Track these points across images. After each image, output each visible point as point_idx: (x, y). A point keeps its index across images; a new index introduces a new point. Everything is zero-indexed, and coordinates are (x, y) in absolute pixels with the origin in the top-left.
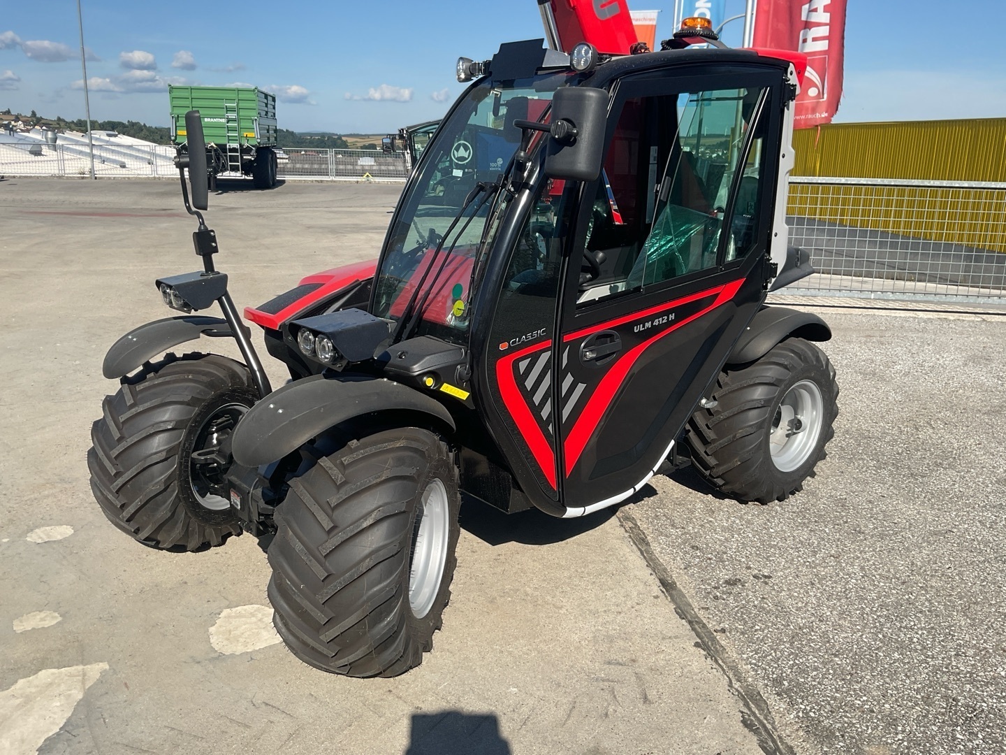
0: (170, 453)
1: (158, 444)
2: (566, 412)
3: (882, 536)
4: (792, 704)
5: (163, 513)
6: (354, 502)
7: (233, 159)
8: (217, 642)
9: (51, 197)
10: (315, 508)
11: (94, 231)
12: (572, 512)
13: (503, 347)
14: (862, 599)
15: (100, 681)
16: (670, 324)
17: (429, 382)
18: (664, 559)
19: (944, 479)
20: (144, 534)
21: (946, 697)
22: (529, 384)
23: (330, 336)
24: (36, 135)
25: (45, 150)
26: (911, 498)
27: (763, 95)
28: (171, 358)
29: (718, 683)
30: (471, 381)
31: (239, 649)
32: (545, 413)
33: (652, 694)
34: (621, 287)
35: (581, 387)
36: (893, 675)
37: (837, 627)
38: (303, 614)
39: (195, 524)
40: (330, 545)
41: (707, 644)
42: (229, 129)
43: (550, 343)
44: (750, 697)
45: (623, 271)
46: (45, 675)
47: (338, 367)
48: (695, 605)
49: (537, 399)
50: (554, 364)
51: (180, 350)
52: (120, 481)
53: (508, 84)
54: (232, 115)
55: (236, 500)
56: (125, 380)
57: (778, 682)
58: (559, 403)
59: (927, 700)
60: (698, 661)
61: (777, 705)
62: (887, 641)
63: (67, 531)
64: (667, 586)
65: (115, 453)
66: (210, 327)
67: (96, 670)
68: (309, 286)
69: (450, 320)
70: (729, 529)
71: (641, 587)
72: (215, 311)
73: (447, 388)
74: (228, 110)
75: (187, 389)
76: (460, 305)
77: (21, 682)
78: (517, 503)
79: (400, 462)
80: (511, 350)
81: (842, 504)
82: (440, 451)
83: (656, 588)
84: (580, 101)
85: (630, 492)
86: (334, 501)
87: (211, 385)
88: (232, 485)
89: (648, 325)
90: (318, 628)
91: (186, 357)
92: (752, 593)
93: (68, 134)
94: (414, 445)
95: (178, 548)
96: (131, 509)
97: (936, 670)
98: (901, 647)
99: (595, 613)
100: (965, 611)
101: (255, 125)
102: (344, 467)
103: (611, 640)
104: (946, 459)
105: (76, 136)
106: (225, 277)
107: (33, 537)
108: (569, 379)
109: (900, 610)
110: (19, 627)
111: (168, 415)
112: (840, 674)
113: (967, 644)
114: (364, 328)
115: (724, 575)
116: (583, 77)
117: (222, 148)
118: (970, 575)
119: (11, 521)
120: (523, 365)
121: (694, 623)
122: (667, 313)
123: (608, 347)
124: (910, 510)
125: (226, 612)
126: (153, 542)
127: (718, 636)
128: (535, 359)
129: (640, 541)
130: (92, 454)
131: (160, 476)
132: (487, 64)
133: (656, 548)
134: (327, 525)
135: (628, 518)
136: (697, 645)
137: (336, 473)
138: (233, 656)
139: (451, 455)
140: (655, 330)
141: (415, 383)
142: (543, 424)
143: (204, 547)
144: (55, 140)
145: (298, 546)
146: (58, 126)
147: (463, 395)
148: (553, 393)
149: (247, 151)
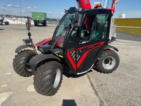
0: (23, 63)
1: (22, 62)
2: (77, 60)
3: (124, 79)
4: (107, 103)
5: (22, 71)
6: (45, 72)
7: (40, 22)
8: (28, 90)
9: (16, 27)
10: (40, 72)
11: (21, 32)
12: (78, 74)
13: (68, 50)
14: (120, 88)
15: (11, 94)
16: (93, 47)
17: (57, 55)
18: (92, 81)
19: (135, 71)
20: (20, 74)
21: (130, 103)
22: (72, 55)
23: (43, 48)
24: (14, 18)
25: (15, 20)
26: (130, 73)
27: (108, 15)
28: (25, 50)
29: (97, 99)
30: (63, 55)
31: (31, 91)
32: (74, 60)
33: (87, 100)
34: (88, 42)
35: (80, 56)
36: (123, 99)
37: (116, 92)
38: (38, 87)
39: (27, 73)
40: (41, 77)
41: (96, 94)
42: (40, 18)
43: (75, 50)
44: (101, 102)
45: (88, 40)
46: (4, 93)
47: (44, 52)
48: (95, 88)
49: (73, 58)
50: (76, 53)
51: (26, 49)
52: (16, 67)
53: (71, 13)
54: (40, 16)
55: (32, 70)
56: (18, 53)
57: (106, 100)
58: (76, 58)
59: (127, 103)
60: (95, 96)
61: (105, 103)
62: (123, 94)
63: (10, 73)
64: (92, 85)
65: (16, 63)
66: (30, 46)
67: (11, 93)
68: (44, 41)
69: (61, 46)
70: (102, 77)
71: (88, 85)
72: (30, 44)
73: (60, 56)
74: (40, 15)
75: (26, 54)
76: (62, 44)
77: (1, 94)
78: (70, 72)
79: (52, 66)
80: (69, 51)
81: (119, 74)
82: (59, 64)
83: (90, 85)
84: (78, 16)
85: (87, 71)
86: (42, 71)
87: (30, 54)
88: (31, 68)
89: (90, 47)
90: (40, 89)
91: (27, 50)
92: (104, 87)
93: (19, 18)
94: (55, 64)
95: (24, 76)
96: (18, 71)
97: (129, 99)
98: (125, 95)
99: (81, 88)
100: (135, 91)
101: (43, 18)
102: (44, 67)
103: (83, 92)
104: (136, 68)
105: (20, 18)
106: (32, 39)
107: (6, 74)
108: (78, 55)
109: (125, 90)
110: (2, 86)
111: (23, 58)
112: (115, 99)
113: (134, 95)
114: (48, 47)
115: (100, 84)
116: (80, 13)
117: (39, 20)
118: (136, 85)
119: (3, 72)
120: (71, 53)
121: (95, 90)
122: (93, 46)
123: (84, 50)
124: (129, 75)
125: (30, 86)
126: (21, 75)
127: (98, 92)
128: (73, 52)
129: (89, 78)
130: (13, 63)
131: (22, 66)
132: (68, 10)
133: (91, 79)
134: (41, 75)
135: (88, 75)
136: (95, 94)
137: (43, 67)
138: (30, 92)
139: (61, 65)
140: (91, 48)
141: (55, 55)
142: (74, 61)
143: (28, 76)
144: (17, 19)
145: (37, 77)
146: (18, 17)
147: (62, 57)
148: (76, 57)
149: (42, 21)
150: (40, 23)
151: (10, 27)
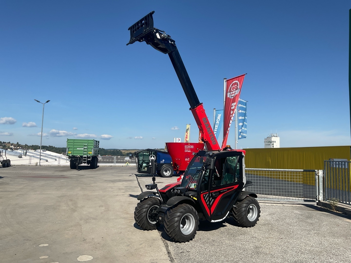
2: (211, 204)
7: (85, 160)
9: (27, 172)
12: (213, 221)
13: (202, 192)
16: (226, 191)
17: (192, 197)
22: (205, 199)
23: (179, 189)
25: (23, 156)
27: (239, 157)
30: (197, 197)
32: (208, 203)
35: (213, 200)
42: (84, 151)
43: (208, 192)
47: (180, 194)
49: (207, 201)
50: (209, 196)
54: (86, 147)
58: (210, 202)
65: (138, 211)
73: (194, 198)
74: (84, 146)
80: (203, 193)
85: (222, 220)
89: (223, 191)
93: (30, 151)
101: (93, 150)
105: (33, 151)
108: (211, 198)
117: (82, 157)
120: (204, 195)
122: (226, 189)
123: (217, 194)
128: (206, 194)
141: (190, 197)
142: (208, 205)
144: (26, 153)
146: (26, 147)
147: (196, 199)
148: (209, 200)
149: (89, 158)
150: (85, 163)
151: (14, 172)
